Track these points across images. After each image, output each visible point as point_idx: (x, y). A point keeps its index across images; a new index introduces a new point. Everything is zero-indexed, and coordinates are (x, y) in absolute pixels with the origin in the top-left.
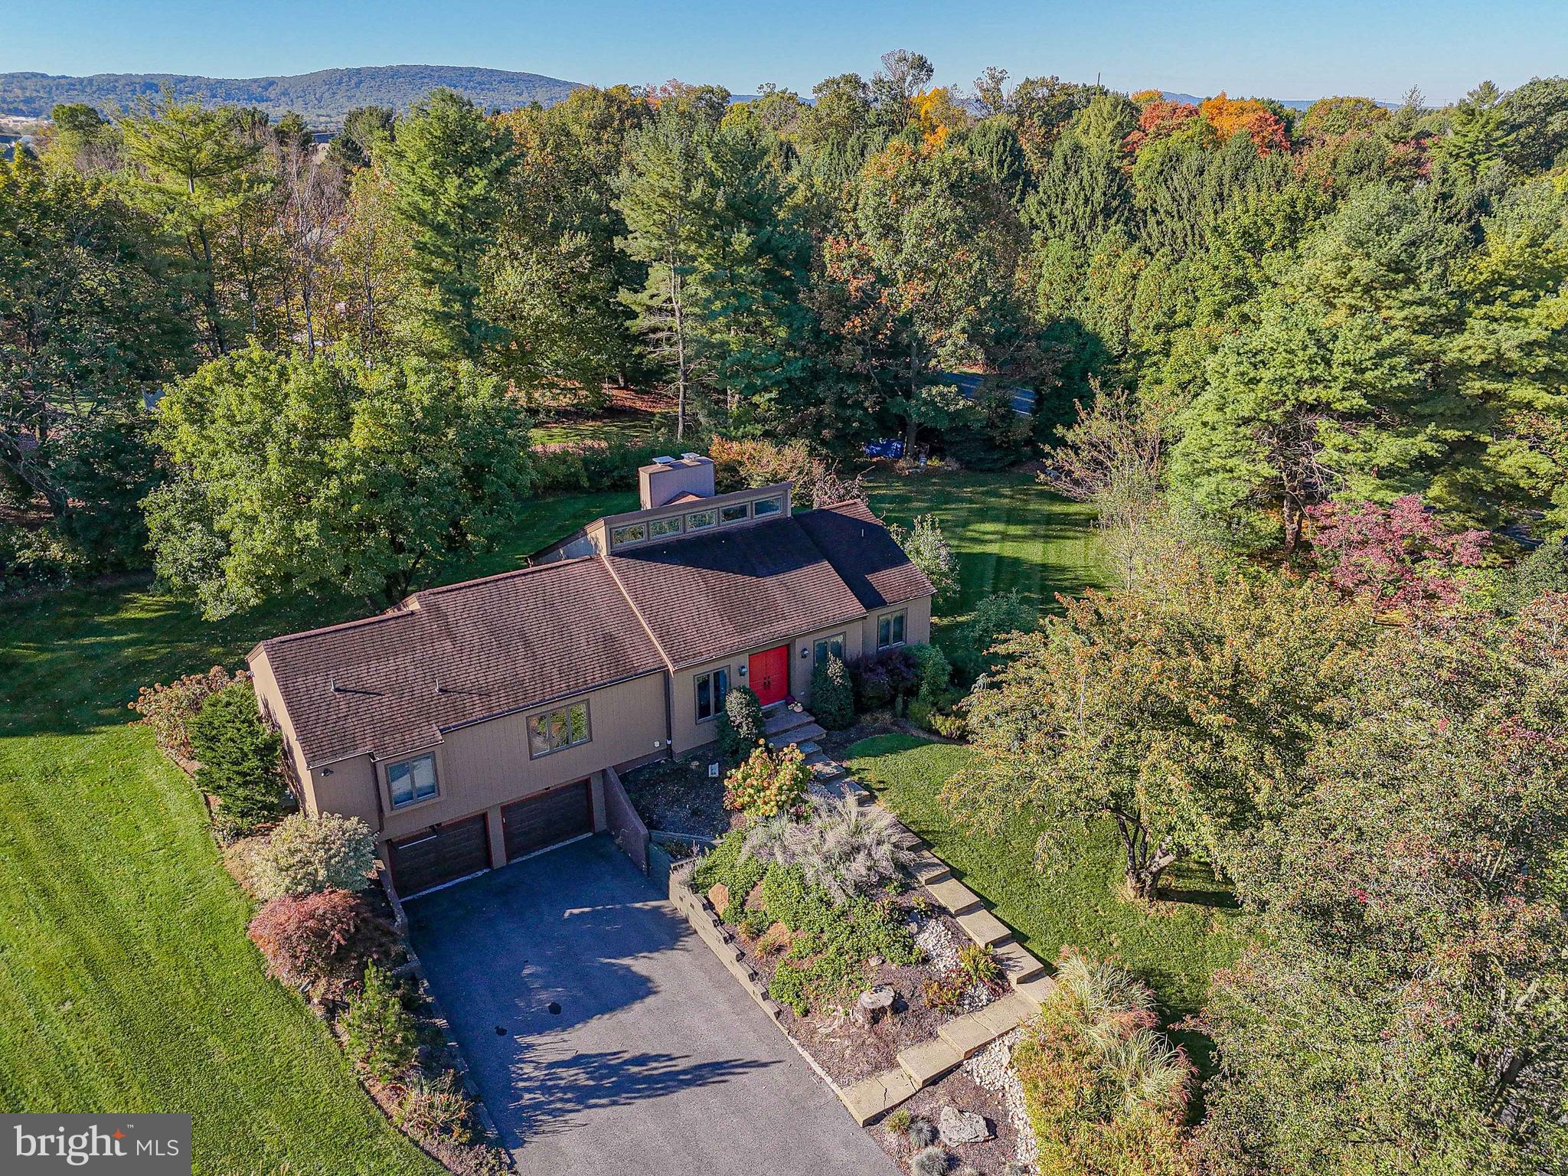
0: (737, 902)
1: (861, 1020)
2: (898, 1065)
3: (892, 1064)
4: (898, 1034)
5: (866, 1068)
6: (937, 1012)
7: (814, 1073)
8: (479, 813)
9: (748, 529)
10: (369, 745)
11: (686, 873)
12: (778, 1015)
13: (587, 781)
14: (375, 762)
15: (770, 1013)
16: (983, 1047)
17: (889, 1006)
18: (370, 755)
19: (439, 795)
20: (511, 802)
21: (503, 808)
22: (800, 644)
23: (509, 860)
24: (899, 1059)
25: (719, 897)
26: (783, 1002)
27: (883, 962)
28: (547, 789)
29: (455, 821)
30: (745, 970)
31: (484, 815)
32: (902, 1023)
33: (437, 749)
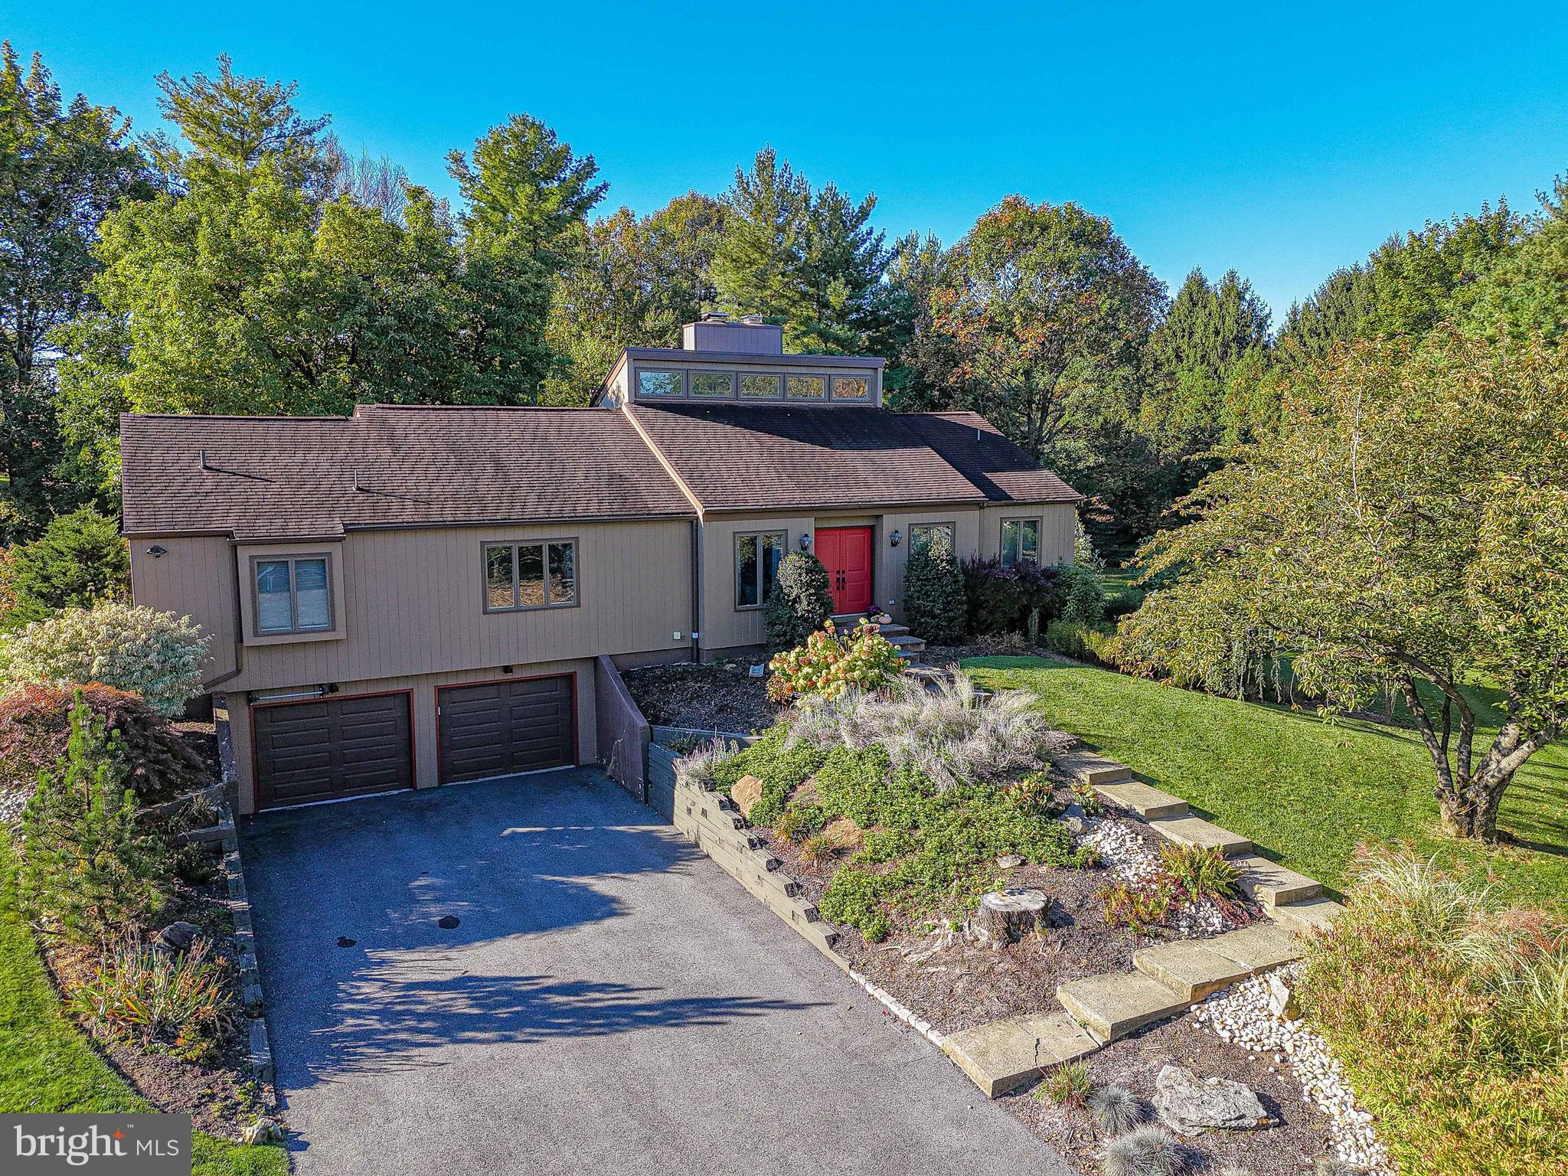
0: (775, 796)
1: (984, 936)
2: (1060, 1008)
3: (1048, 1005)
4: (1058, 960)
5: (997, 1006)
6: (1129, 933)
7: (896, 1019)
8: (403, 687)
9: (824, 411)
10: (230, 524)
11: (698, 762)
12: (833, 940)
13: (570, 678)
14: (234, 548)
15: (823, 946)
16: (1225, 987)
17: (1038, 911)
18: (228, 535)
19: (334, 630)
20: (452, 681)
21: (440, 691)
22: (890, 523)
23: (443, 777)
24: (1061, 995)
25: (747, 792)
26: (843, 923)
27: (1023, 863)
28: (507, 669)
29: (362, 691)
30: (780, 880)
31: (408, 695)
32: (1063, 944)
33: (336, 549)
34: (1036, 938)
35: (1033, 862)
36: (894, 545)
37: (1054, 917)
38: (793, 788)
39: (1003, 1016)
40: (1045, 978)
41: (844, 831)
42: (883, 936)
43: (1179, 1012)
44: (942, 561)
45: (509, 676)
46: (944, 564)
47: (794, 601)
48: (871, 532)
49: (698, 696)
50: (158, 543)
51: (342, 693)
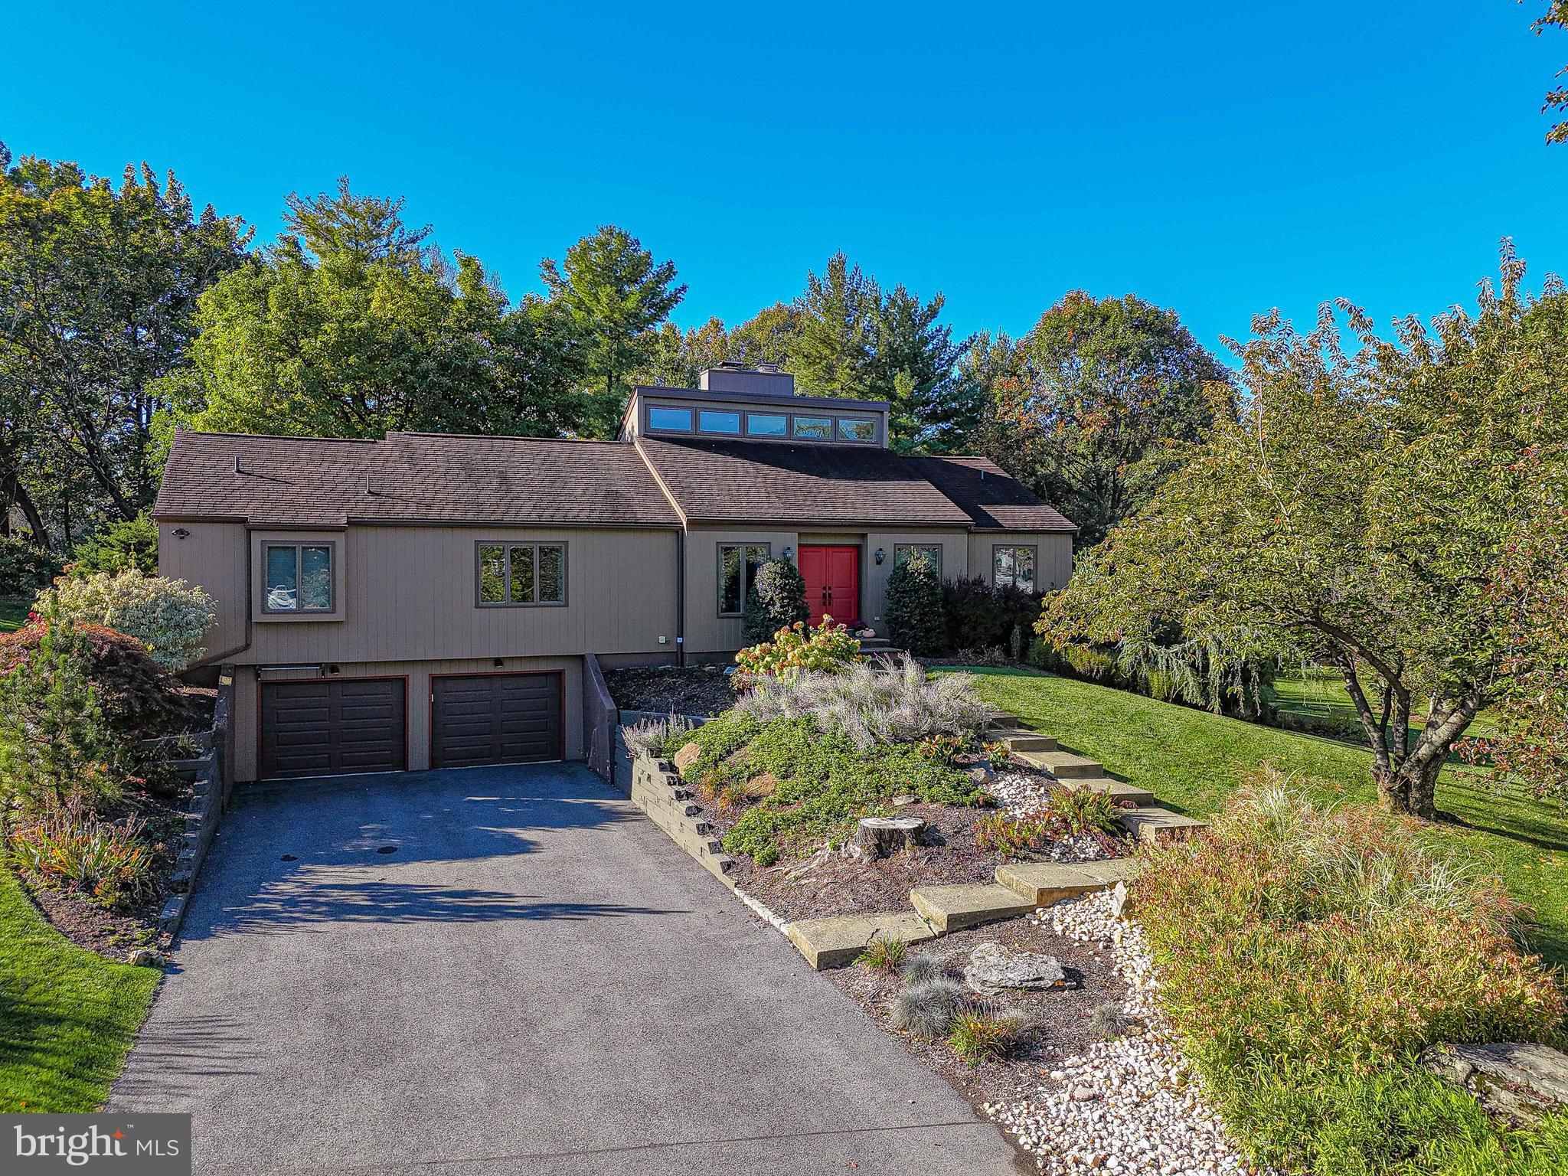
0: (710, 758)
1: (856, 851)
2: (909, 908)
3: (900, 904)
4: (920, 872)
5: (850, 905)
6: (999, 855)
7: (759, 919)
8: (398, 672)
9: (830, 450)
10: (248, 513)
11: (650, 734)
12: (727, 867)
13: (559, 674)
14: (249, 531)
15: (717, 871)
16: (1076, 894)
17: (909, 830)
18: (244, 521)
19: (333, 611)
20: (446, 670)
21: (434, 679)
22: (875, 542)
23: (434, 763)
24: (915, 897)
25: (686, 757)
26: (741, 853)
27: (917, 802)
28: (498, 662)
29: (360, 674)
30: (693, 823)
31: (403, 681)
32: (930, 859)
33: (340, 539)
34: (905, 856)
35: (926, 800)
36: (879, 561)
37: (924, 837)
38: (729, 753)
39: (852, 912)
40: (905, 885)
41: (767, 784)
42: (771, 861)
43: (1024, 912)
44: (920, 574)
45: (500, 669)
46: (922, 577)
47: (768, 604)
48: (858, 550)
49: (671, 689)
50: (183, 526)
51: (344, 674)
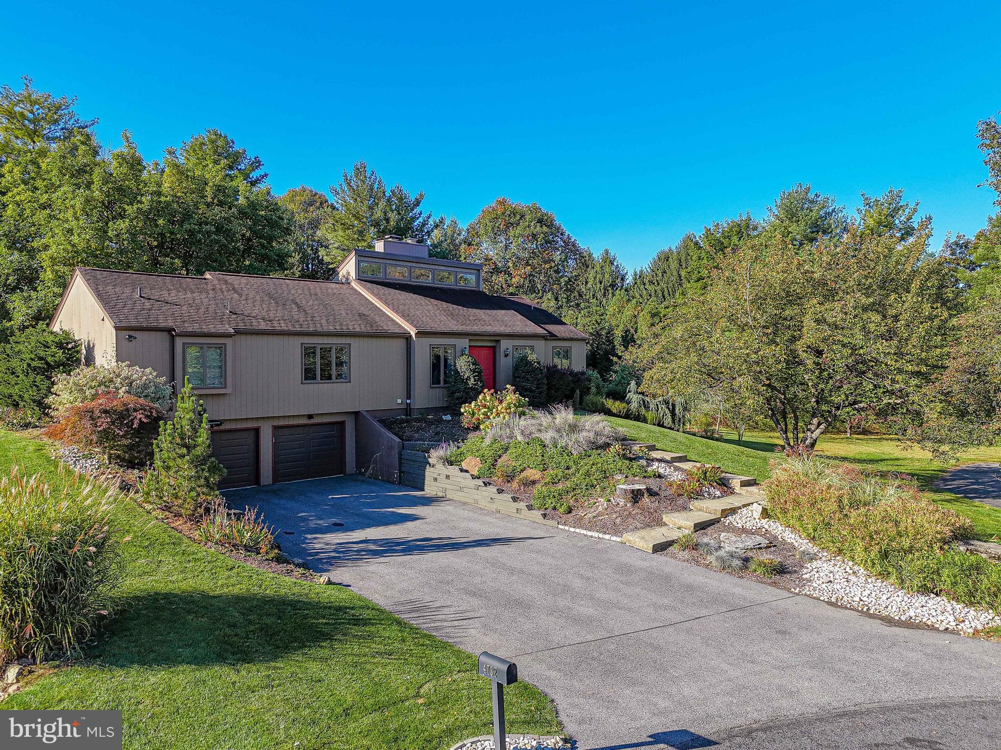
0: (487, 465)
1: (622, 502)
2: (666, 524)
3: (661, 523)
4: (658, 507)
5: (639, 525)
6: (685, 498)
7: (592, 537)
8: (254, 425)
9: (454, 290)
10: (170, 323)
12: (544, 516)
13: (342, 423)
14: (173, 338)
15: (540, 519)
16: (733, 511)
18: (169, 330)
19: (225, 388)
20: (281, 423)
21: (275, 428)
22: (505, 344)
23: (275, 480)
24: (665, 519)
25: (472, 464)
26: (546, 509)
28: (310, 417)
29: (233, 426)
30: (507, 497)
31: (257, 431)
33: (228, 341)
34: (646, 500)
35: (631, 476)
36: (506, 356)
37: (651, 492)
38: (496, 460)
39: (642, 528)
40: (656, 514)
41: (533, 473)
42: (570, 511)
43: (717, 521)
44: (535, 362)
45: (312, 421)
46: (536, 364)
47: (466, 379)
48: (494, 350)
49: (419, 429)
50: (132, 333)
51: (226, 426)
